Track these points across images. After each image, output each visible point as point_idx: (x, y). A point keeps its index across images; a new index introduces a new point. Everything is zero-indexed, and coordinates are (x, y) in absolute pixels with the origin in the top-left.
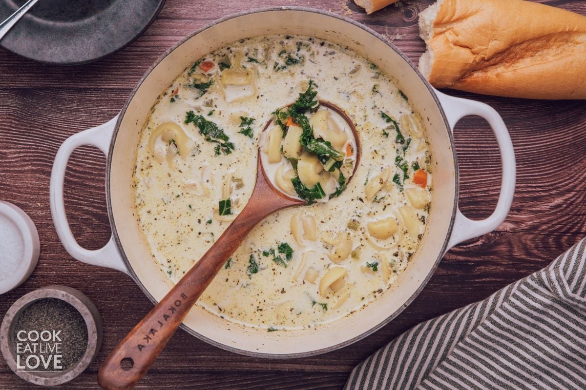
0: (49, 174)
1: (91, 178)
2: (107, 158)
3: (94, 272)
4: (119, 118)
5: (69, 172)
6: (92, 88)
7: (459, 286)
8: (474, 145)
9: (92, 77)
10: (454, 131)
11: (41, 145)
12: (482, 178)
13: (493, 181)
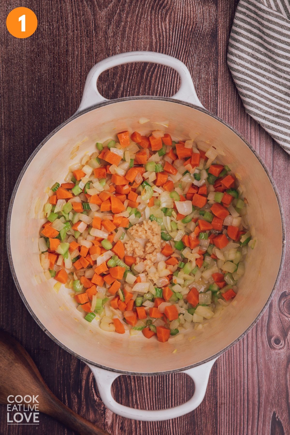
1: (146, 89)
2: (170, 98)
3: (71, 91)
4: (202, 108)
6: (218, 90)
7: (61, 382)
9: (226, 90)
10: (182, 373)
11: (172, 49)
12: (147, 400)
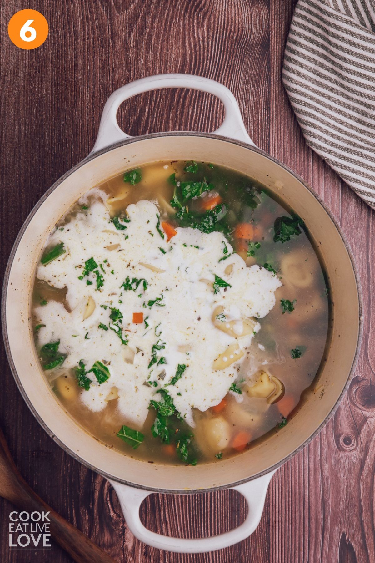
0: (182, 71)
2: (211, 133)
4: (252, 146)
5: (183, 92)
8: (213, 508)
9: (281, 116)
11: (212, 63)
13: (176, 527)
